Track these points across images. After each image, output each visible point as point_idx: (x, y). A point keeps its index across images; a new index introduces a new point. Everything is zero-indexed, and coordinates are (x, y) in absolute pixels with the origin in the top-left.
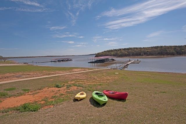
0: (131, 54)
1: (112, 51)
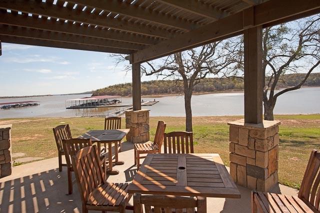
0: (153, 92)
1: (123, 85)
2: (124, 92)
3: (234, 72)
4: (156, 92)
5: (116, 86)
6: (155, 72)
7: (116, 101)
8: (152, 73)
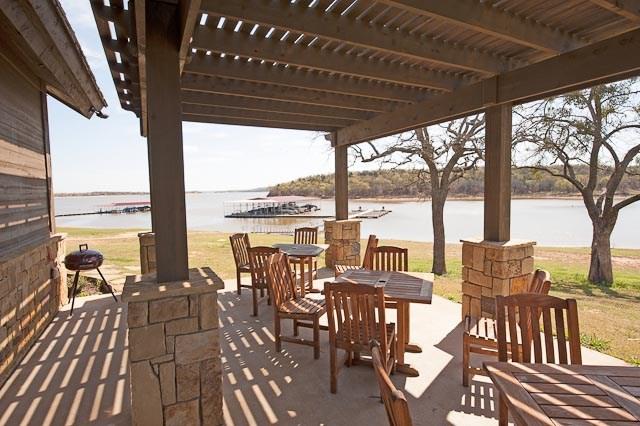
1: (323, 178)
2: (326, 190)
3: (538, 158)
4: (386, 193)
5: (312, 180)
6: (379, 156)
7: (310, 207)
8: (372, 159)
